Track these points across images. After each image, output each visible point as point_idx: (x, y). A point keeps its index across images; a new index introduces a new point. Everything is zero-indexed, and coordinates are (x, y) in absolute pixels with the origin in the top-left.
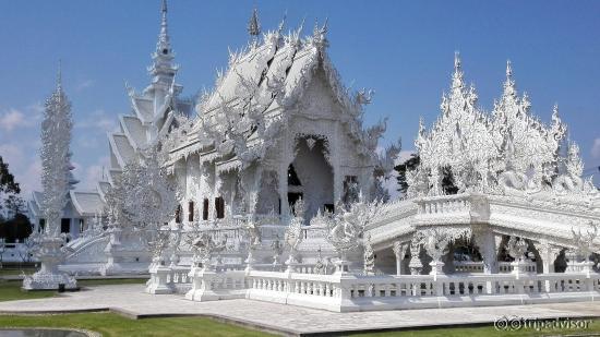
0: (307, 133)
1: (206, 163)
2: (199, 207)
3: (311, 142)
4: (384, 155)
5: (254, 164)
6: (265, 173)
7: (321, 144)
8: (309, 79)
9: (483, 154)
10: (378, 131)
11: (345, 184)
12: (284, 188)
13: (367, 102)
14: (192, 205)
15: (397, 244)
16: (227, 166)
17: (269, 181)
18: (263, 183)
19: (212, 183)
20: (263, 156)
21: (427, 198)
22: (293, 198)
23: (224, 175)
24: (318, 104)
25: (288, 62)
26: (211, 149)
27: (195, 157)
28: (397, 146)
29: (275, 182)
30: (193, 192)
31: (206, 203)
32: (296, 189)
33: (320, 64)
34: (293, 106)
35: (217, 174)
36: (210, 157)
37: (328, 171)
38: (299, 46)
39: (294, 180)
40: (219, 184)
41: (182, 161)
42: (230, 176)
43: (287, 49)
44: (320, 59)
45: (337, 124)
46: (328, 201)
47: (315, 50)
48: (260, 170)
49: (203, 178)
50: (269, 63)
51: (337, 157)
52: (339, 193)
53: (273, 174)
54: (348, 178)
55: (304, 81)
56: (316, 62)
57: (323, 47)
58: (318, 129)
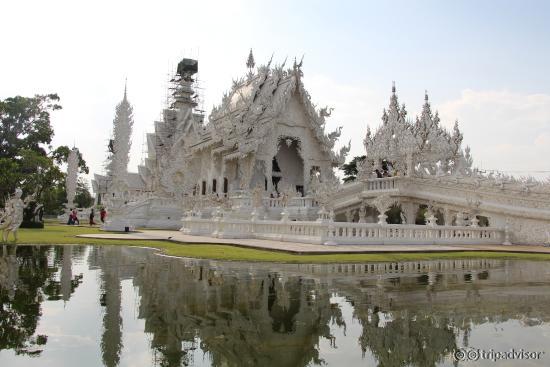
0: (287, 135)
1: (216, 154)
2: (210, 184)
3: (289, 142)
4: (339, 153)
5: (250, 155)
6: (257, 162)
7: (295, 143)
8: (289, 97)
9: (409, 150)
10: (335, 135)
11: (311, 172)
12: (269, 173)
13: (328, 115)
14: (204, 183)
15: (348, 210)
16: (231, 157)
17: (259, 167)
18: (255, 168)
19: (219, 169)
20: (256, 149)
21: (372, 180)
22: (276, 180)
23: (228, 162)
24: (293, 116)
25: (274, 86)
26: (220, 144)
27: (208, 150)
28: (347, 146)
29: (264, 168)
30: (206, 174)
31: (215, 182)
32: (277, 174)
33: (297, 88)
34: (278, 116)
35: (224, 162)
36: (218, 150)
37: (300, 161)
39: (276, 168)
40: (224, 167)
41: (199, 153)
42: (235, 163)
45: (307, 131)
46: (299, 184)
47: (293, 78)
48: (253, 160)
49: (213, 165)
50: (261, 87)
51: (307, 152)
52: (307, 177)
53: (262, 162)
54: (314, 167)
55: (286, 99)
56: (294, 86)
58: (296, 133)
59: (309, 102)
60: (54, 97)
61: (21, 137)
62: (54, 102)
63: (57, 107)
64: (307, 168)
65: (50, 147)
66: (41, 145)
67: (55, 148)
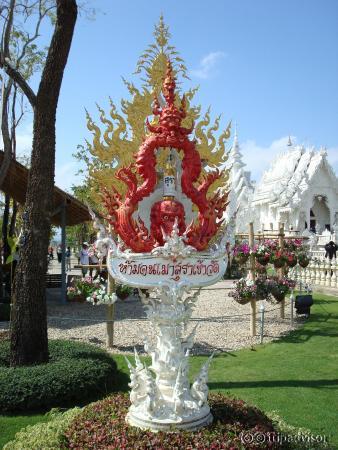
0: (318, 194)
1: (272, 208)
3: (320, 198)
5: (296, 209)
6: (301, 212)
7: (324, 199)
11: (335, 216)
12: (308, 219)
16: (283, 210)
17: (303, 216)
18: (299, 216)
19: (274, 217)
20: (300, 206)
22: (312, 223)
23: (282, 213)
24: (322, 181)
25: (308, 161)
26: (274, 201)
27: (266, 204)
29: (305, 216)
32: (313, 218)
33: (324, 164)
34: (312, 183)
35: (278, 213)
36: (274, 205)
37: (327, 210)
38: (312, 154)
39: (312, 214)
40: (279, 217)
41: (259, 206)
42: (286, 215)
43: (307, 155)
45: (331, 190)
46: (327, 223)
47: (321, 158)
48: (299, 211)
49: (270, 214)
50: (298, 161)
51: (332, 204)
52: (333, 219)
53: (304, 213)
54: (337, 213)
55: (316, 172)
56: (322, 163)
57: (324, 156)
58: (323, 192)
59: (331, 172)
64: (332, 213)
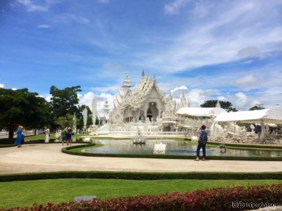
0: (152, 101)
1: (130, 109)
3: (153, 104)
5: (138, 109)
6: (141, 111)
7: (155, 104)
8: (151, 89)
11: (161, 113)
12: (146, 114)
16: (133, 110)
18: (141, 113)
22: (148, 116)
24: (154, 95)
26: (130, 105)
29: (144, 113)
32: (150, 114)
37: (157, 110)
39: (149, 111)
42: (134, 112)
43: (148, 81)
44: (154, 85)
45: (159, 100)
47: (153, 83)
50: (145, 84)
51: (159, 107)
52: (160, 115)
53: (143, 111)
54: (162, 111)
58: (155, 100)
60: (79, 87)
61: (68, 101)
62: (79, 89)
63: (80, 91)
64: (160, 112)
65: (79, 106)
66: (75, 105)
67: (80, 106)
